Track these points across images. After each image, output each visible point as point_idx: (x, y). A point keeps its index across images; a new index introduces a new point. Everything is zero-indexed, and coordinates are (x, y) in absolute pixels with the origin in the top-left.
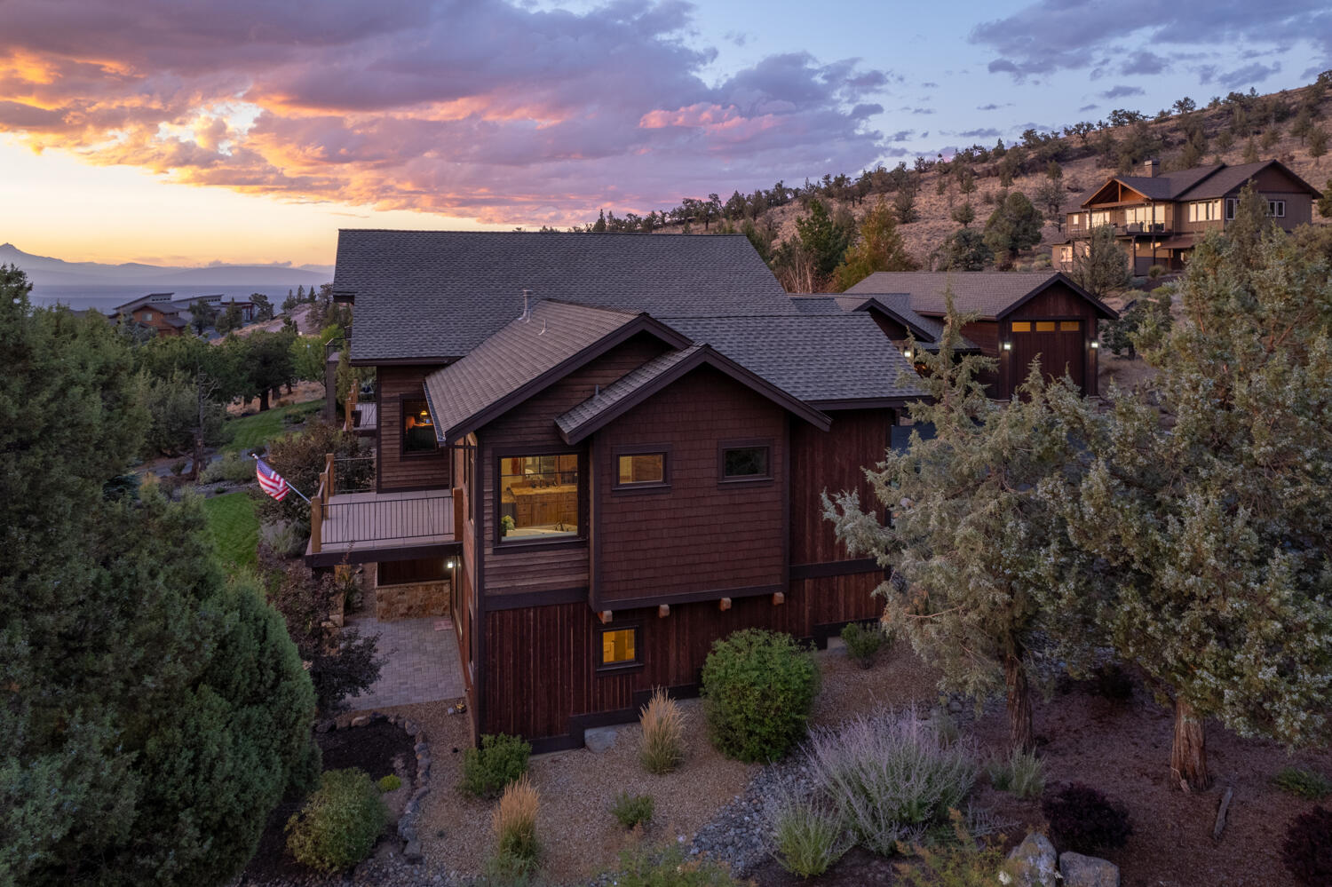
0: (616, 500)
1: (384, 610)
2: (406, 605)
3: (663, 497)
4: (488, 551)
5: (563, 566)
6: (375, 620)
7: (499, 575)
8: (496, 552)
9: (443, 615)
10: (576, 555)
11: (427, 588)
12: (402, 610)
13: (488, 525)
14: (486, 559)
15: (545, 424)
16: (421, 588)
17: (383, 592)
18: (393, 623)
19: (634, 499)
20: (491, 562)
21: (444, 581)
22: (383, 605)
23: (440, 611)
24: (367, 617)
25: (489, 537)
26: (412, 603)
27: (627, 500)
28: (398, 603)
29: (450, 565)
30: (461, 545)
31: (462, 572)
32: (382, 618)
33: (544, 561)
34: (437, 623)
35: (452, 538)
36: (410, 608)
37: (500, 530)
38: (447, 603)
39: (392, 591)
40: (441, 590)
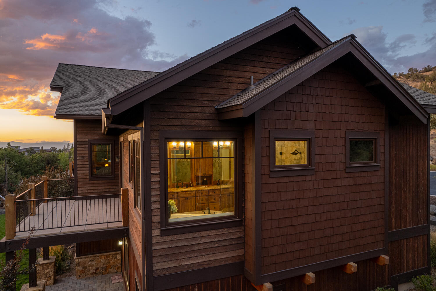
0: (273, 181)
1: (80, 271)
2: (94, 268)
3: (309, 178)
4: (156, 232)
5: (223, 244)
6: (74, 278)
7: (166, 256)
8: (163, 233)
9: (117, 272)
10: (234, 233)
11: (107, 257)
12: (92, 271)
13: (156, 206)
14: (154, 241)
15: (207, 110)
16: (103, 257)
17: (80, 260)
18: (86, 279)
19: (287, 180)
20: (158, 243)
21: (117, 252)
22: (80, 268)
23: (115, 270)
24: (70, 276)
25: (156, 218)
26: (98, 266)
27: (282, 180)
28: (89, 267)
29: (120, 243)
30: (128, 230)
31: (129, 247)
32: (79, 276)
33: (207, 240)
34: (113, 278)
35: (121, 224)
36: (97, 269)
37: (166, 211)
38: (119, 265)
39: (85, 260)
40: (116, 258)
